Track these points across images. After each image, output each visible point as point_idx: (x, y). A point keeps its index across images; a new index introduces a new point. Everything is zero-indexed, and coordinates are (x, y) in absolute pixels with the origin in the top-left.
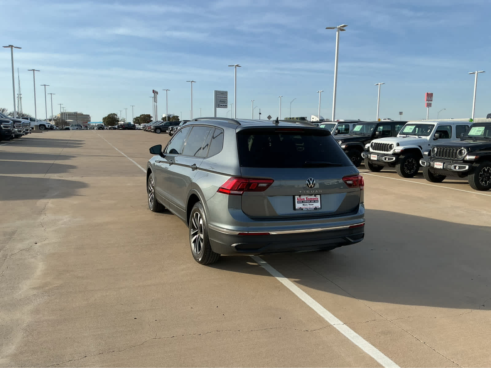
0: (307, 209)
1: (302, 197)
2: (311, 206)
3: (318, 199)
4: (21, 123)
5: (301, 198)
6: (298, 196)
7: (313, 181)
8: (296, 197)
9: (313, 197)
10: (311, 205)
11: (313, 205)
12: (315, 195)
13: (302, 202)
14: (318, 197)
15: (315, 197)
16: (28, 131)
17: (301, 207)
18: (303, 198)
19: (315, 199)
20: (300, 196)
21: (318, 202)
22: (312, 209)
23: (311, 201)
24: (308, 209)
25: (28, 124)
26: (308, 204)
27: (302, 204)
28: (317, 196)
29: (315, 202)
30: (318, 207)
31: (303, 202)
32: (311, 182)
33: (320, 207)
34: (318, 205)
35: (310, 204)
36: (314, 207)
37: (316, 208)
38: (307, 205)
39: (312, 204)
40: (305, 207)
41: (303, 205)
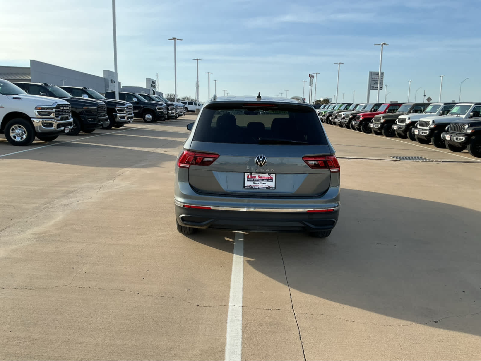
0: (258, 187)
1: (253, 175)
2: (264, 185)
3: (272, 178)
4: (175, 106)
5: (252, 176)
6: (249, 174)
7: (264, 158)
8: (246, 174)
9: (266, 175)
10: (263, 184)
11: (266, 184)
12: (269, 174)
13: (252, 180)
14: (273, 176)
15: (269, 176)
16: (183, 114)
17: (251, 185)
18: (254, 176)
19: (269, 178)
20: (251, 173)
21: (272, 181)
22: (264, 188)
23: (263, 180)
24: (259, 188)
25: (182, 107)
26: (259, 183)
27: (253, 182)
28: (271, 175)
29: (268, 181)
30: (272, 186)
31: (253, 180)
32: (261, 160)
33: (274, 187)
34: (272, 184)
35: (262, 182)
36: (267, 187)
37: (268, 188)
38: (258, 183)
39: (265, 183)
40: (255, 185)
41: (254, 183)
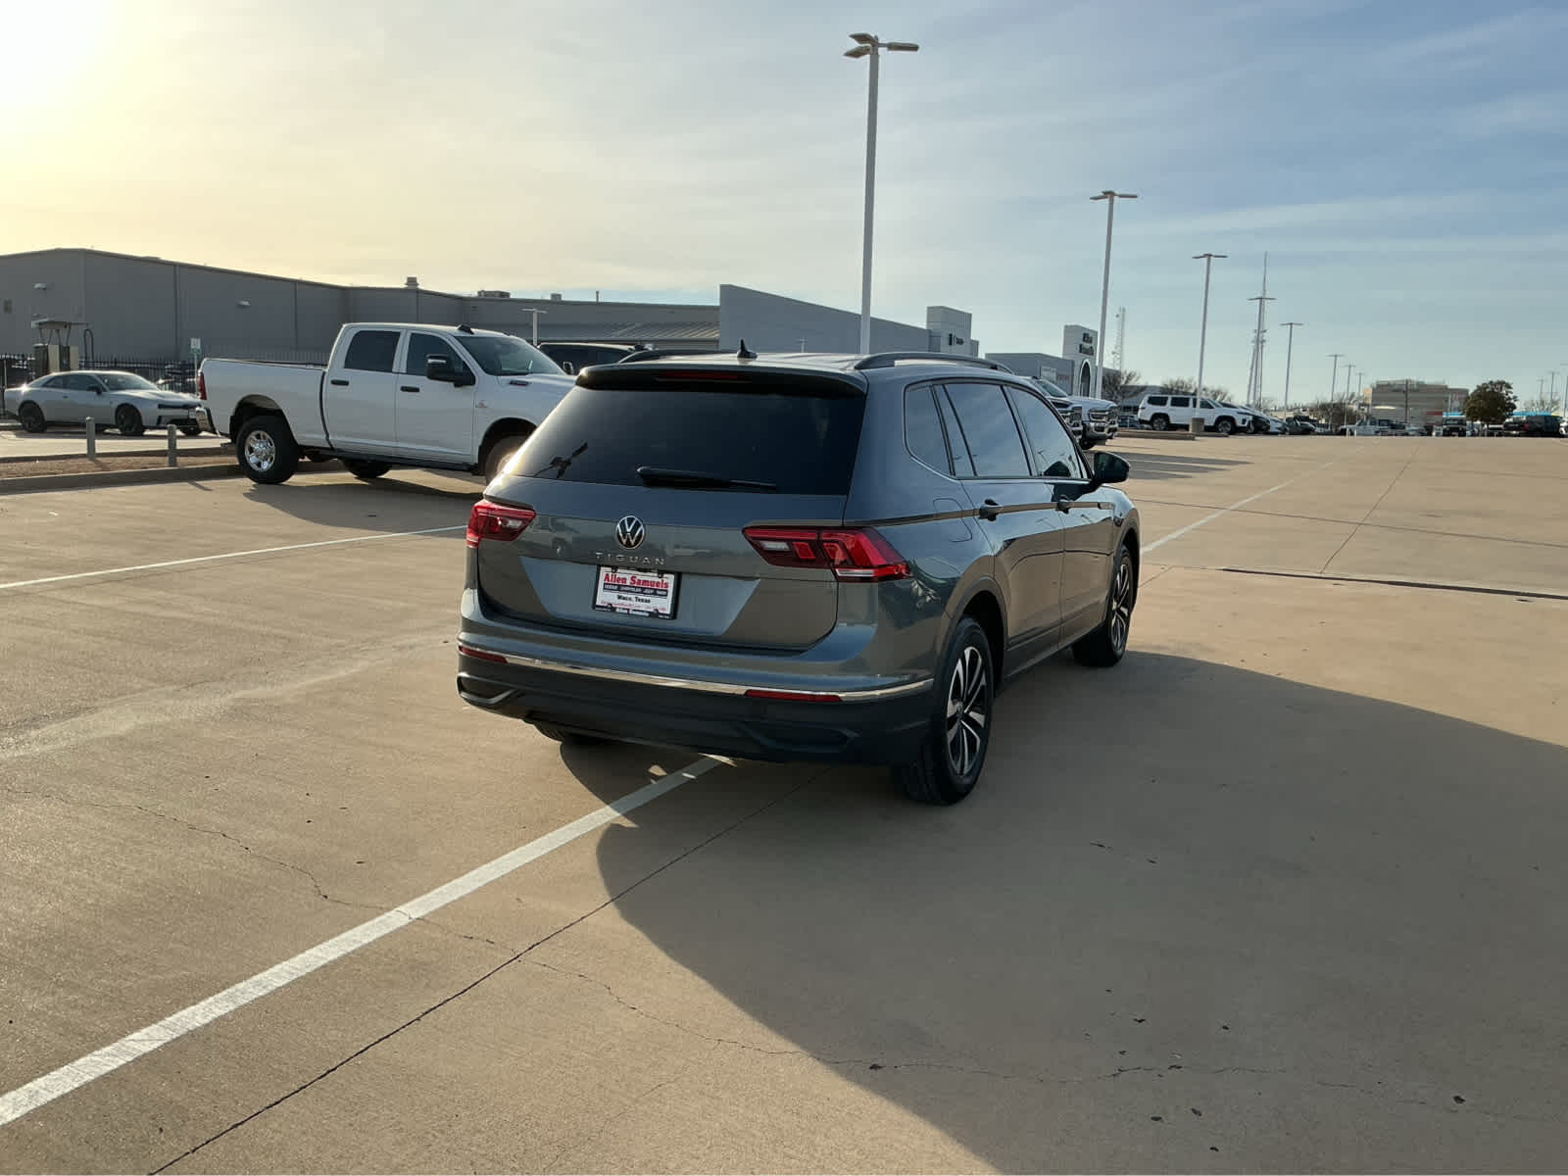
0: (628, 610)
1: (622, 574)
2: (643, 606)
3: (667, 585)
5: (618, 576)
6: (609, 569)
7: (637, 525)
8: (604, 571)
9: (652, 577)
10: (642, 600)
11: (649, 601)
12: (661, 573)
13: (616, 587)
14: (670, 579)
15: (660, 580)
17: (611, 602)
18: (621, 576)
19: (658, 583)
20: (615, 568)
21: (666, 595)
22: (641, 613)
23: (644, 589)
24: (631, 612)
26: (633, 596)
27: (615, 595)
28: (665, 575)
29: (654, 593)
30: (663, 609)
31: (619, 590)
32: (629, 530)
33: (668, 612)
34: (664, 605)
35: (641, 597)
36: (652, 610)
37: (655, 615)
38: (630, 599)
39: (647, 598)
40: (622, 604)
41: (619, 597)
